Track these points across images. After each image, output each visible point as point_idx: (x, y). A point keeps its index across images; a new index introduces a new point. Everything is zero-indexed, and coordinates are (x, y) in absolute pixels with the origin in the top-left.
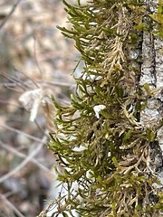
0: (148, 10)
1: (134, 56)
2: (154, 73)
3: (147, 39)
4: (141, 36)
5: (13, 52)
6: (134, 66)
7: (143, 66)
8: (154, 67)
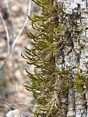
0: (71, 76)
1: (64, 101)
2: (74, 110)
3: (71, 92)
4: (68, 90)
5: (7, 78)
6: (64, 106)
7: (69, 106)
8: (75, 107)
